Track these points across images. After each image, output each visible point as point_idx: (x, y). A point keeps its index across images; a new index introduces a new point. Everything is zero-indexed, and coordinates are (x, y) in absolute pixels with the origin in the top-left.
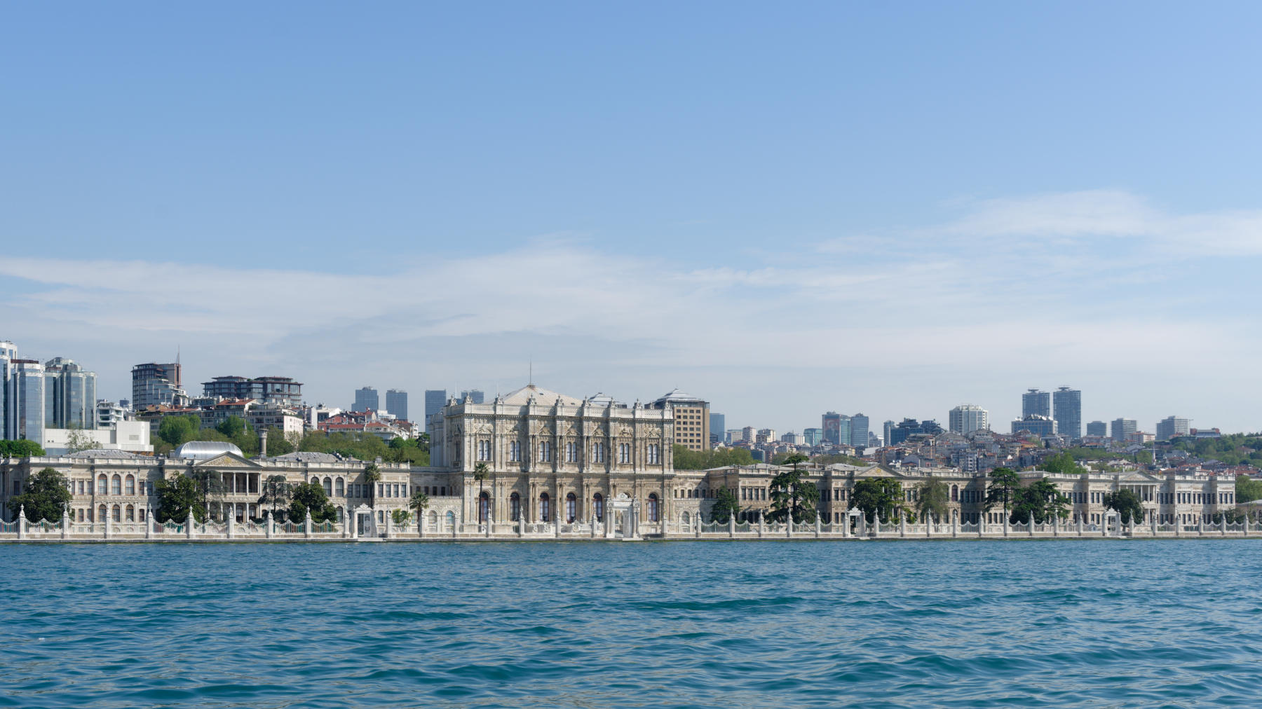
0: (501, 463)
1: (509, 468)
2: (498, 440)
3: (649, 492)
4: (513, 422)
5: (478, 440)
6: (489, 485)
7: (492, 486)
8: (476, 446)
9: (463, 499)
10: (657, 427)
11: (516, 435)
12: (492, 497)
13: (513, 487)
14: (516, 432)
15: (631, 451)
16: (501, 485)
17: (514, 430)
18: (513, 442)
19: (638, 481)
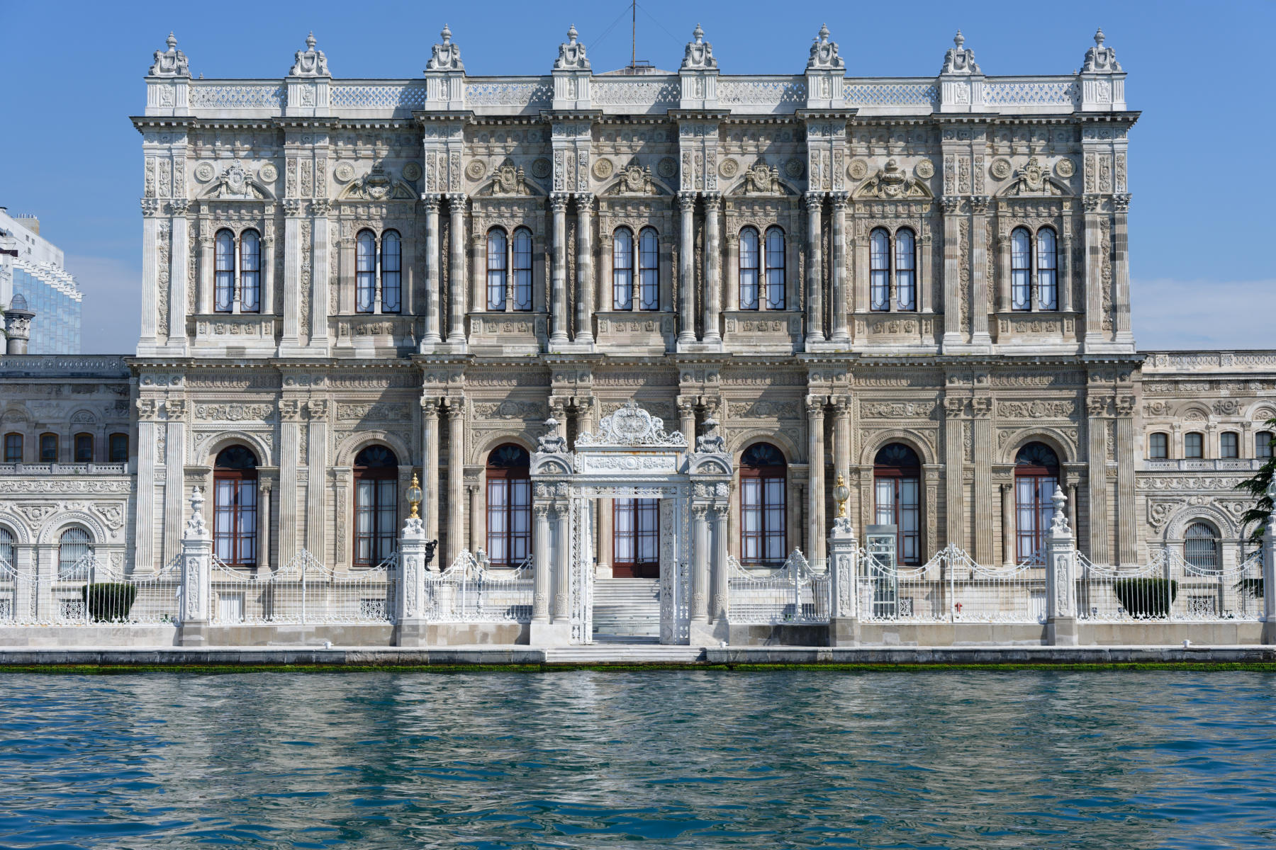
0: (309, 323)
1: (345, 342)
2: (294, 227)
3: (1016, 437)
4: (365, 149)
5: (209, 229)
6: (256, 414)
7: (268, 419)
8: (197, 253)
9: (134, 474)
10: (1050, 152)
11: (376, 202)
12: (267, 464)
13: (365, 422)
14: (377, 191)
15: (926, 260)
16: (306, 412)
17: (369, 182)
18: (366, 232)
19: (957, 388)
